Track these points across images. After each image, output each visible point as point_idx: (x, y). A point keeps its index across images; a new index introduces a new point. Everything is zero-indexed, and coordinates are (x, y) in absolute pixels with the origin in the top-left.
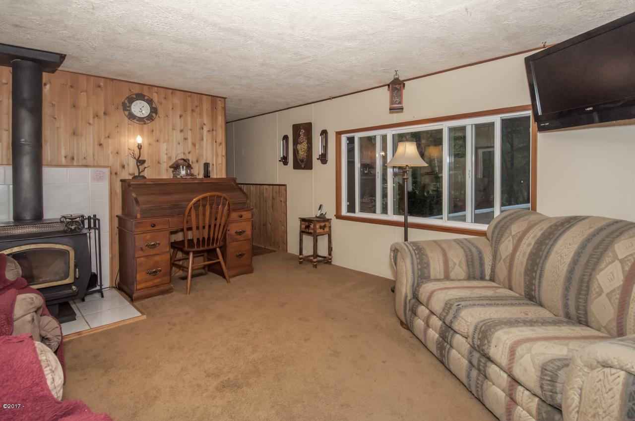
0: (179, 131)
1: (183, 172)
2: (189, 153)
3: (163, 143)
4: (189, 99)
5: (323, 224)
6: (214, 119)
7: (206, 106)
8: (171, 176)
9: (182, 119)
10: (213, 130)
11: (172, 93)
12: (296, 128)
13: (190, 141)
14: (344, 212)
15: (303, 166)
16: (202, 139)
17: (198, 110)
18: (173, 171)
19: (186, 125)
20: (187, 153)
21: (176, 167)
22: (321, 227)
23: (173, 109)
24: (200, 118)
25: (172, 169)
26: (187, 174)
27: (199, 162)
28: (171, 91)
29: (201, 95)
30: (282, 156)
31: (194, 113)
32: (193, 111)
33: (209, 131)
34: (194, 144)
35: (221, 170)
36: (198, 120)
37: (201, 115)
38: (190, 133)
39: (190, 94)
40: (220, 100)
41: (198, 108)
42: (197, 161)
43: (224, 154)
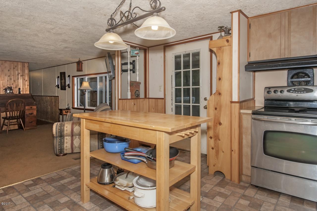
0: (8, 76)
1: (8, 92)
2: (12, 84)
3: (1, 81)
4: (12, 64)
5: (67, 111)
6: (23, 71)
7: (20, 66)
8: (4, 93)
9: (9, 72)
10: (23, 75)
11: (5, 62)
12: (61, 73)
13: (12, 80)
14: (76, 106)
15: (63, 89)
16: (18, 79)
17: (16, 68)
18: (5, 91)
19: (11, 74)
20: (11, 84)
21: (6, 90)
22: (66, 112)
23: (5, 68)
24: (17, 71)
25: (5, 90)
26: (10, 92)
27: (17, 87)
28: (4, 61)
29: (18, 62)
30: (57, 85)
31: (14, 69)
32: (14, 68)
33: (21, 76)
34: (14, 81)
35: (27, 91)
36: (16, 72)
37: (17, 70)
38: (13, 77)
39: (12, 62)
40: (26, 64)
41: (16, 67)
42: (16, 87)
43: (28, 84)
